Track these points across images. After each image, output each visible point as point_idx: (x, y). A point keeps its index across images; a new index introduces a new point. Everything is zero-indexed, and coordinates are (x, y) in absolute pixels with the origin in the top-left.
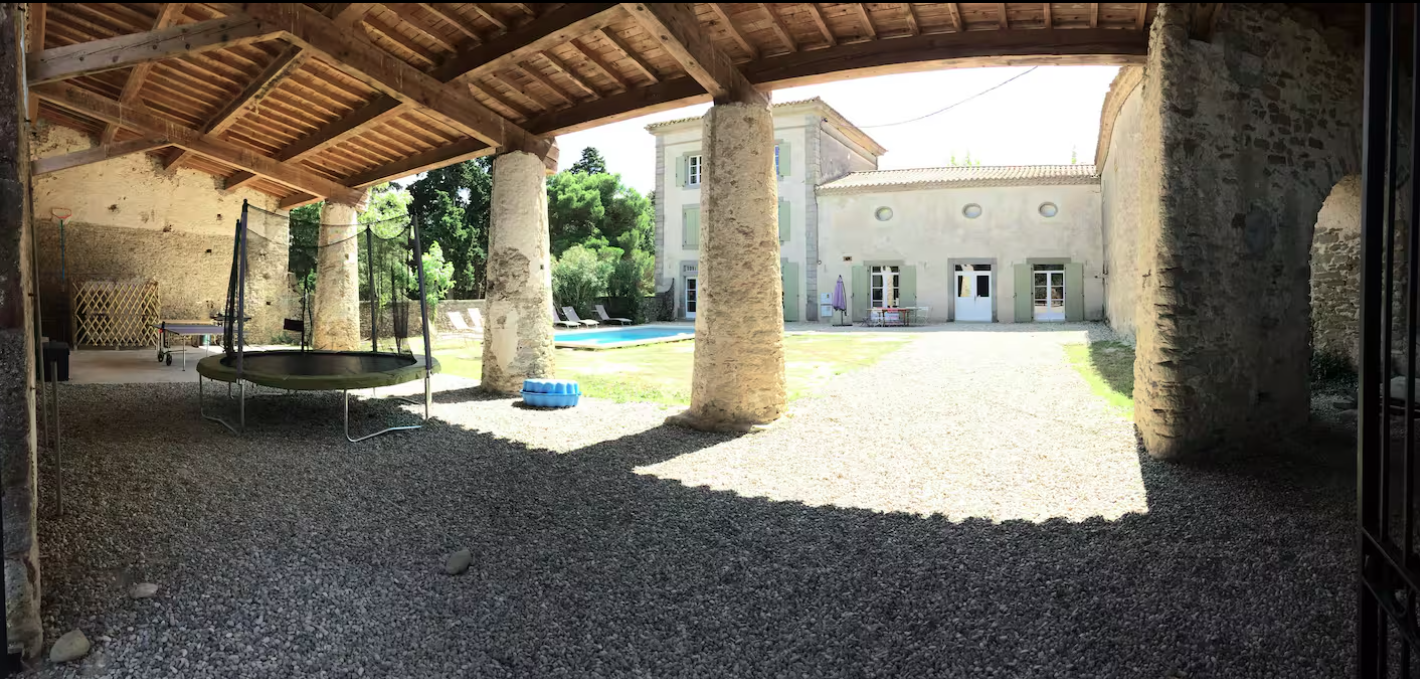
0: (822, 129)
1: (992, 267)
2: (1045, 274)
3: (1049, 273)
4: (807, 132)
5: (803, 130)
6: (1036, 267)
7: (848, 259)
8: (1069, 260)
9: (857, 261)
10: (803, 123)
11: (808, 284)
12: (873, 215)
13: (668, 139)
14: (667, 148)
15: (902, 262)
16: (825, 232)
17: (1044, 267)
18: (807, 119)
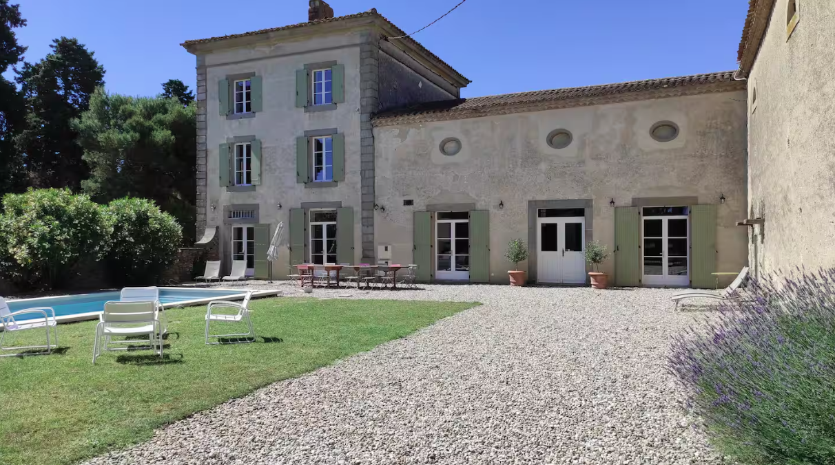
0: (380, 48)
1: (587, 212)
2: (660, 221)
3: (665, 220)
4: (362, 52)
5: (358, 49)
6: (647, 212)
7: (409, 203)
8: (694, 201)
9: (420, 204)
10: (358, 41)
11: (363, 234)
12: (437, 150)
13: (210, 59)
14: (208, 69)
15: (473, 206)
16: (384, 172)
17: (658, 211)
18: (362, 35)
